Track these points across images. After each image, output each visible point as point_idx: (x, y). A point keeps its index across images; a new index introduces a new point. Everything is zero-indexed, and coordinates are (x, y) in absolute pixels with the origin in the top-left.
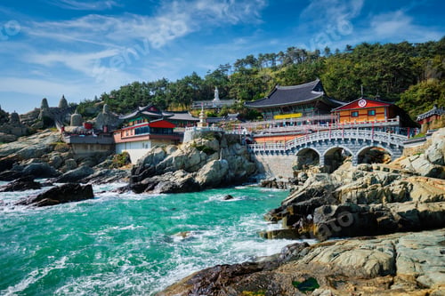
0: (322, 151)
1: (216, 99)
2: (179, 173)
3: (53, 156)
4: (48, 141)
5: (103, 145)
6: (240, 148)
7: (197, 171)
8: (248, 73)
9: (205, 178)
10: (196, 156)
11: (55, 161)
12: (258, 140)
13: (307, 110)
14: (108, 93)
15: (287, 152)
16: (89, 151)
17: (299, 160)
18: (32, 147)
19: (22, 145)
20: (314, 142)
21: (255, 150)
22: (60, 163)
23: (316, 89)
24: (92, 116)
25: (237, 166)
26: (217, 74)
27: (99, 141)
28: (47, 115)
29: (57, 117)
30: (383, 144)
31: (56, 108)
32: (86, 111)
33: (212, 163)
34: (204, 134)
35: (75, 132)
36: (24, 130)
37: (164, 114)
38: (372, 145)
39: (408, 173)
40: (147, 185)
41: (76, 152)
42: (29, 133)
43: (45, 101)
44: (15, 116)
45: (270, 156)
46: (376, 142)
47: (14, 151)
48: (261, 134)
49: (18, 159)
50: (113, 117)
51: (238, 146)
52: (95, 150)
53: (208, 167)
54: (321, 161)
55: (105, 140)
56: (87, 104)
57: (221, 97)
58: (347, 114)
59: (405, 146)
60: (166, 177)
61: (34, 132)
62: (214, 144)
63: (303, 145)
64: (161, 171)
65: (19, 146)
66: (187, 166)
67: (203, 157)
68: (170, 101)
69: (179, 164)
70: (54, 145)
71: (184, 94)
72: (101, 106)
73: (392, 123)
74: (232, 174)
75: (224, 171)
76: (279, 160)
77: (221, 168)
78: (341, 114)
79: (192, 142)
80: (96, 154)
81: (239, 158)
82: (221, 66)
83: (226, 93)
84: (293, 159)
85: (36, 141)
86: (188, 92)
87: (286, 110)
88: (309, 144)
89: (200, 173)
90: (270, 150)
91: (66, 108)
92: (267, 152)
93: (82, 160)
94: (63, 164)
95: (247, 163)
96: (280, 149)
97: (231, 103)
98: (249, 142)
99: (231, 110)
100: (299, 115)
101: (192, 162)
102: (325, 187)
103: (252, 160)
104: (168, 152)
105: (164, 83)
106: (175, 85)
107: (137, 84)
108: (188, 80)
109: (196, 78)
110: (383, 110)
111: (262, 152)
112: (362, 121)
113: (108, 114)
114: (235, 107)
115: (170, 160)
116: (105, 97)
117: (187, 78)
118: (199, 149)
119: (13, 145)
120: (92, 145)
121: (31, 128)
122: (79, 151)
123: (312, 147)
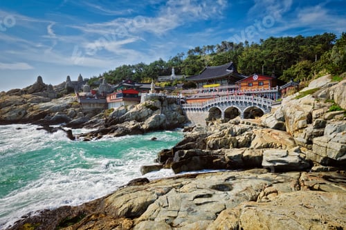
0: (223, 109)
1: (173, 75)
2: (132, 122)
3: (70, 110)
4: (68, 102)
5: (100, 104)
6: (175, 107)
7: (144, 121)
8: (195, 58)
9: (148, 126)
10: (146, 112)
11: (71, 113)
12: (188, 102)
13: (223, 82)
14: (107, 72)
15: (203, 109)
16: (92, 108)
17: (210, 115)
18: (58, 105)
19: (53, 104)
20: (219, 103)
21: (185, 108)
22: (74, 115)
23: (229, 68)
24: (97, 86)
25: (172, 118)
26: (176, 59)
27: (98, 101)
28: (69, 86)
29: (76, 87)
30: (259, 105)
31: (76, 82)
32: (93, 83)
33: (153, 116)
34: (152, 98)
35: (85, 96)
36: (56, 95)
37: (136, 85)
38: (252, 105)
39: (262, 126)
40: (110, 130)
41: (84, 108)
42: (59, 97)
43: (68, 78)
44: (51, 86)
45: (194, 112)
46: (255, 104)
47: (48, 107)
48: (193, 97)
49: (50, 112)
50: (109, 87)
51: (175, 105)
52: (96, 107)
53: (151, 119)
54: (223, 115)
55: (101, 101)
56: (95, 79)
57: (176, 74)
58: (245, 84)
59: (272, 107)
60: (123, 125)
61: (61, 96)
62: (158, 104)
63: (212, 105)
64: (122, 121)
65: (52, 104)
66: (139, 118)
67: (150, 112)
68: (143, 77)
69: (134, 116)
70: (72, 104)
71: (153, 72)
72: (102, 80)
73: (273, 91)
74: (168, 123)
75: (162, 121)
76: (199, 114)
77: (160, 119)
78: (242, 84)
79: (144, 103)
80: (96, 109)
81: (174, 113)
82: (178, 54)
83: (179, 71)
84: (207, 114)
85: (62, 101)
86: (156, 71)
87: (210, 82)
88: (215, 104)
89: (145, 123)
90: (193, 107)
91: (81, 81)
92: (192, 109)
93: (88, 112)
94: (76, 115)
95: (180, 116)
96: (199, 108)
97: (180, 77)
98: (183, 103)
99: (180, 82)
100: (218, 85)
101: (142, 116)
102: (199, 136)
103: (183, 114)
104: (128, 109)
105: (142, 65)
106: (148, 66)
107: (125, 66)
108: (156, 63)
109: (161, 62)
110: (268, 82)
111: (189, 109)
112: (255, 89)
113: (106, 85)
114: (183, 80)
115: (129, 115)
116: (105, 74)
117: (156, 62)
118: (148, 107)
119: (48, 104)
120: (94, 104)
121: (60, 94)
122: (86, 107)
123: (217, 107)
